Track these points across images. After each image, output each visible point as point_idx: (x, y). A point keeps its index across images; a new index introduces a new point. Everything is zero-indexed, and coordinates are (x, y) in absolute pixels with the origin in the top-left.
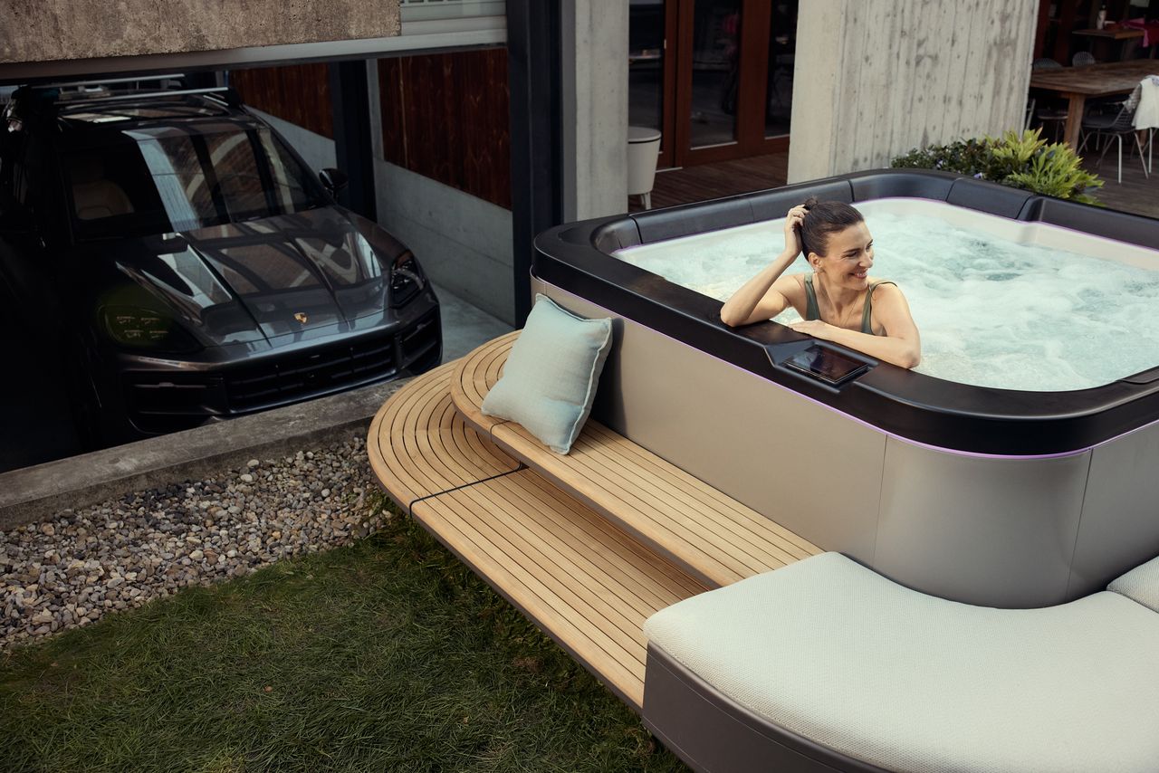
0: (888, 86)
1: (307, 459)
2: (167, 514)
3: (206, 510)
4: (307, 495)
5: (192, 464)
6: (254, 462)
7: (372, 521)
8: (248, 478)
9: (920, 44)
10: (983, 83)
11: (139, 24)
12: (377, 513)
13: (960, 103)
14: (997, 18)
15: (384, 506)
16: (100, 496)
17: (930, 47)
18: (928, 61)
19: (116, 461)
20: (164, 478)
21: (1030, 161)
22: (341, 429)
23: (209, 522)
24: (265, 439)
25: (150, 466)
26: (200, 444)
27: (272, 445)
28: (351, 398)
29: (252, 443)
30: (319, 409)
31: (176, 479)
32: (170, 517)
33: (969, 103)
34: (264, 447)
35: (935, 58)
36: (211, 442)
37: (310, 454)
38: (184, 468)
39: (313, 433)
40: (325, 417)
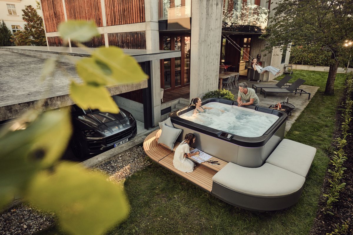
0: (203, 83)
1: (129, 153)
2: (110, 167)
3: (116, 165)
4: (132, 160)
5: (111, 157)
6: (120, 155)
7: (146, 164)
8: (120, 158)
9: (207, 77)
10: (215, 81)
11: (113, 91)
12: (147, 162)
13: (212, 84)
14: (216, 72)
15: (148, 160)
16: (97, 166)
17: (208, 77)
18: (208, 79)
19: (97, 159)
20: (107, 160)
21: (226, 94)
22: (133, 147)
23: (118, 167)
24: (121, 151)
25: (104, 159)
26: (111, 153)
27: (123, 152)
28: (132, 142)
29: (120, 152)
30: (128, 144)
31: (108, 160)
32: (111, 168)
33: (213, 84)
34: (122, 152)
35: (209, 78)
36: (112, 153)
37: (129, 152)
38: (110, 158)
39: (129, 149)
40: (129, 146)
